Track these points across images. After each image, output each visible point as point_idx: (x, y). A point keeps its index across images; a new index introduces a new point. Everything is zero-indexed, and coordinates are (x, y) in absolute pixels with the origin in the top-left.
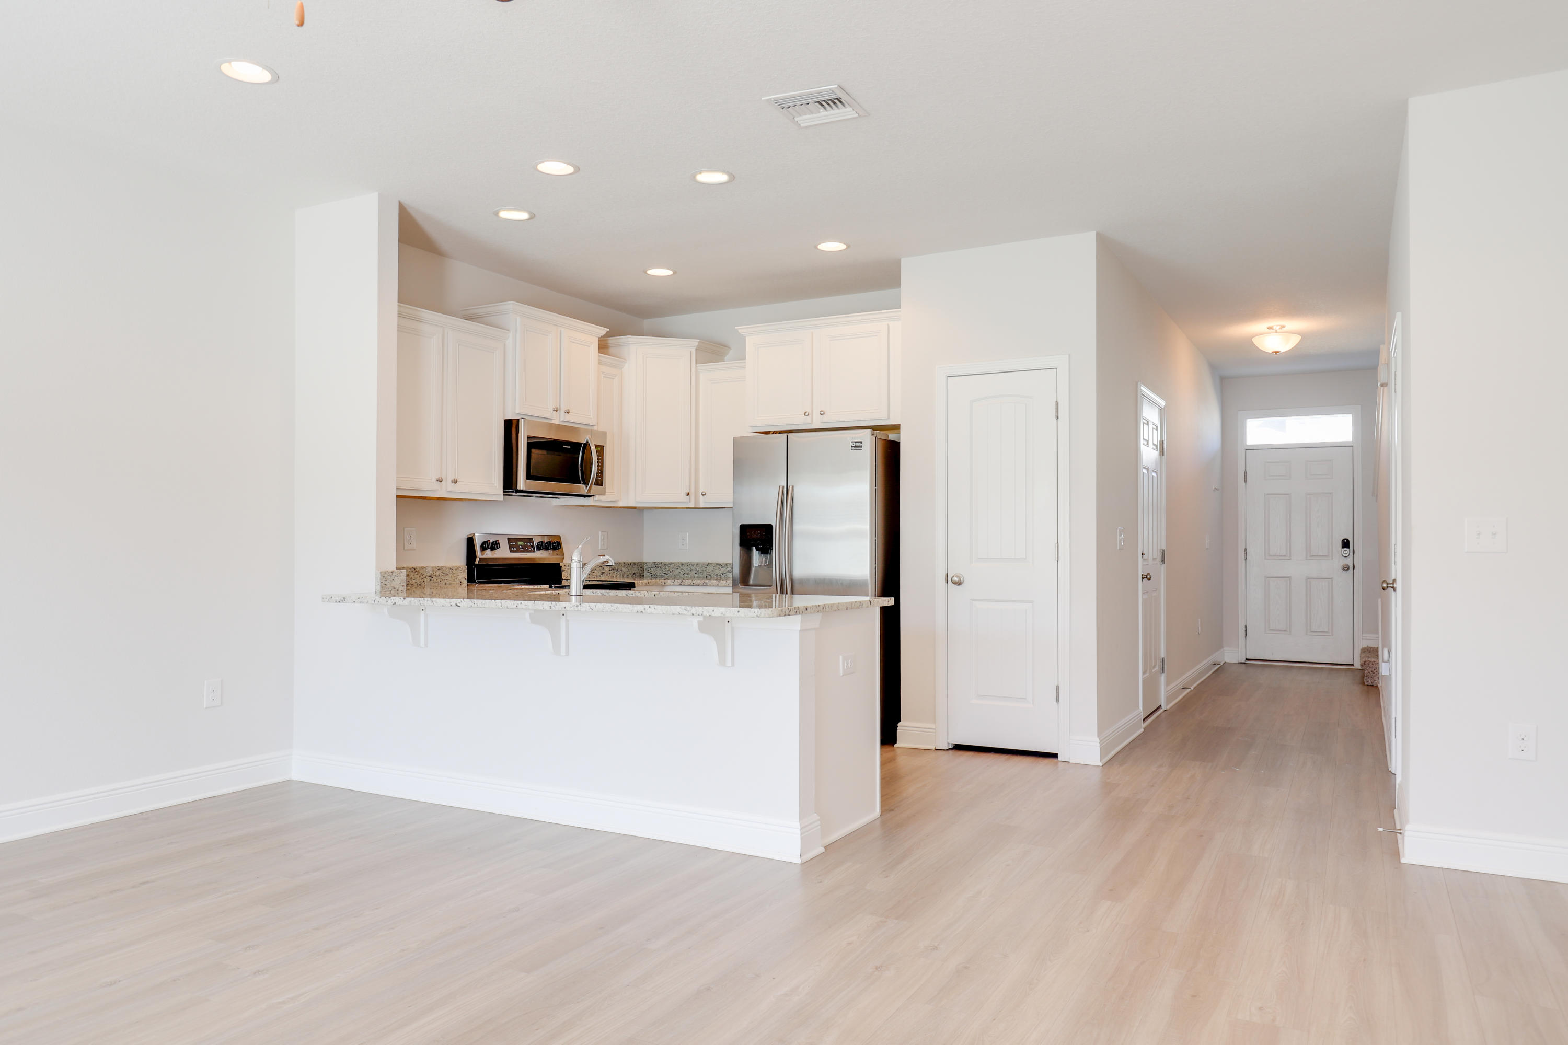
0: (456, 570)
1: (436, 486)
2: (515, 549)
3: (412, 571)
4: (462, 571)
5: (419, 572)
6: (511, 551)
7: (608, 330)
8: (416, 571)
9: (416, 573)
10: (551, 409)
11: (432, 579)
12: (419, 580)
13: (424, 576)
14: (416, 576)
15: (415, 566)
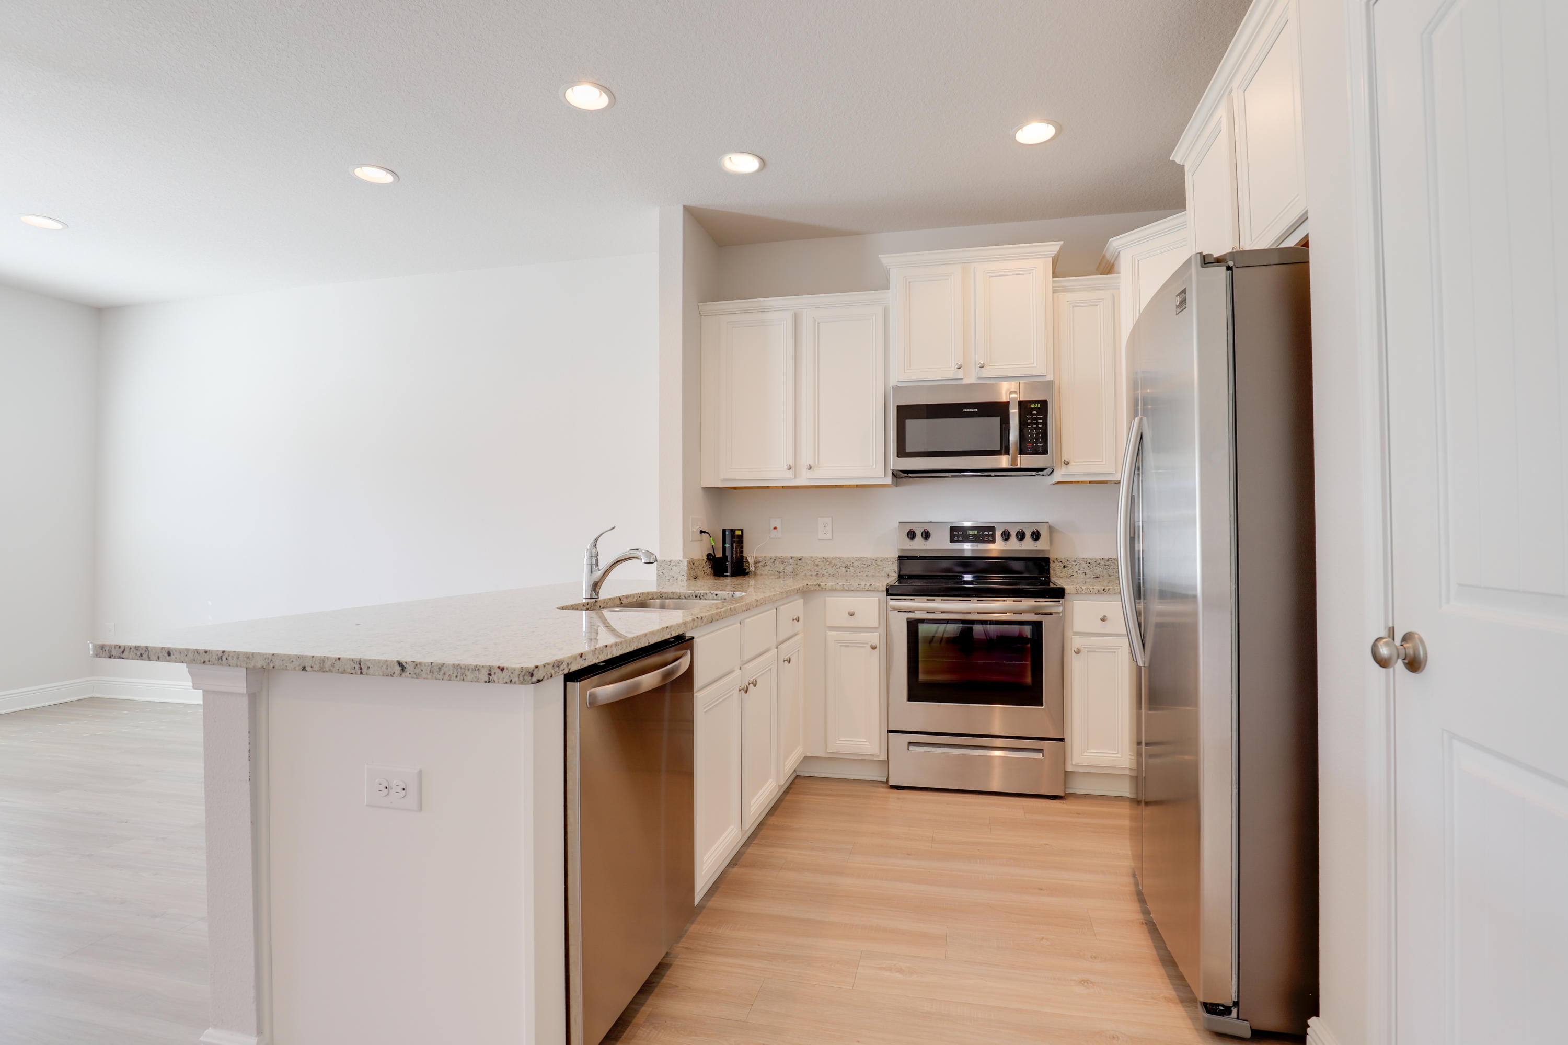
0: (881, 561)
1: (789, 475)
2: (960, 539)
3: (823, 561)
4: (889, 563)
5: (830, 563)
6: (952, 541)
7: (1062, 242)
8: (828, 561)
9: (828, 563)
10: (954, 367)
11: (848, 570)
12: (831, 570)
13: (838, 567)
14: (828, 566)
15: (826, 556)
